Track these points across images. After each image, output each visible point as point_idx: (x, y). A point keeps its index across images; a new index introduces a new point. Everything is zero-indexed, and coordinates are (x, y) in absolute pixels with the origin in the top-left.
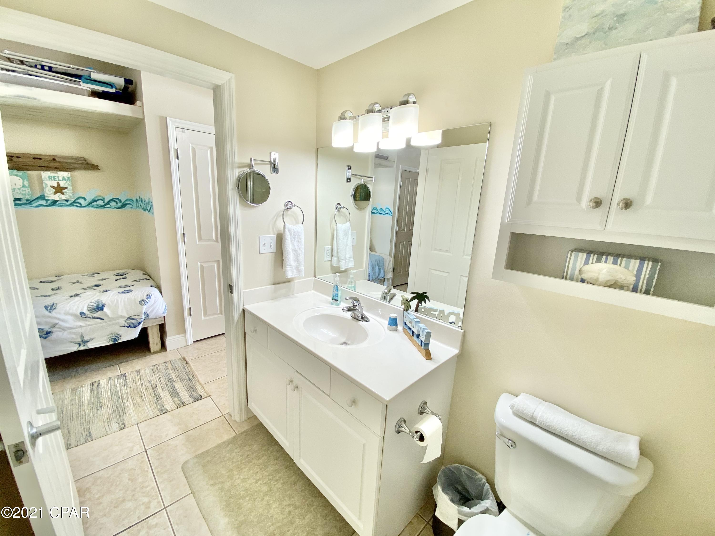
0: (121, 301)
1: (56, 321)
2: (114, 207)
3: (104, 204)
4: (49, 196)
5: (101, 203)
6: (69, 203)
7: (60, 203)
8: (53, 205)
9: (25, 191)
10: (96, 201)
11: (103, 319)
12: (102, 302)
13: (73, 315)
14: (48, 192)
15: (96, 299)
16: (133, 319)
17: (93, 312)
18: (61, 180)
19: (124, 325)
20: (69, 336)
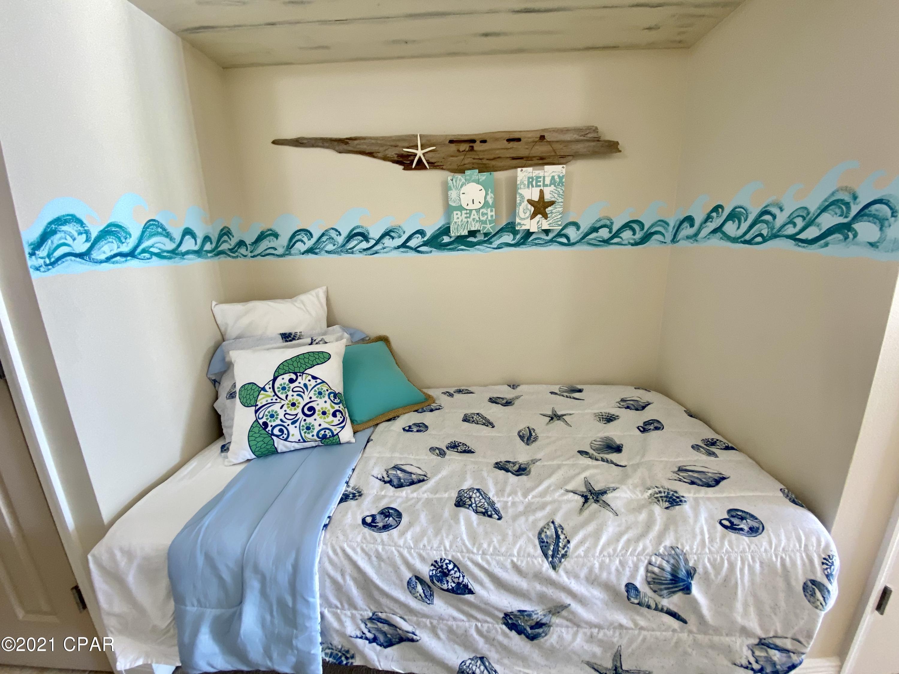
0: (742, 570)
1: (567, 600)
2: (626, 242)
3: (611, 235)
4: (522, 222)
5: (604, 233)
6: (551, 235)
7: (536, 239)
8: (523, 243)
9: (487, 214)
10: (595, 230)
11: (685, 622)
12: (686, 561)
13: (608, 587)
14: (522, 215)
15: (668, 542)
16: (776, 648)
17: (661, 590)
18: (547, 186)
19: (744, 662)
20: (586, 647)
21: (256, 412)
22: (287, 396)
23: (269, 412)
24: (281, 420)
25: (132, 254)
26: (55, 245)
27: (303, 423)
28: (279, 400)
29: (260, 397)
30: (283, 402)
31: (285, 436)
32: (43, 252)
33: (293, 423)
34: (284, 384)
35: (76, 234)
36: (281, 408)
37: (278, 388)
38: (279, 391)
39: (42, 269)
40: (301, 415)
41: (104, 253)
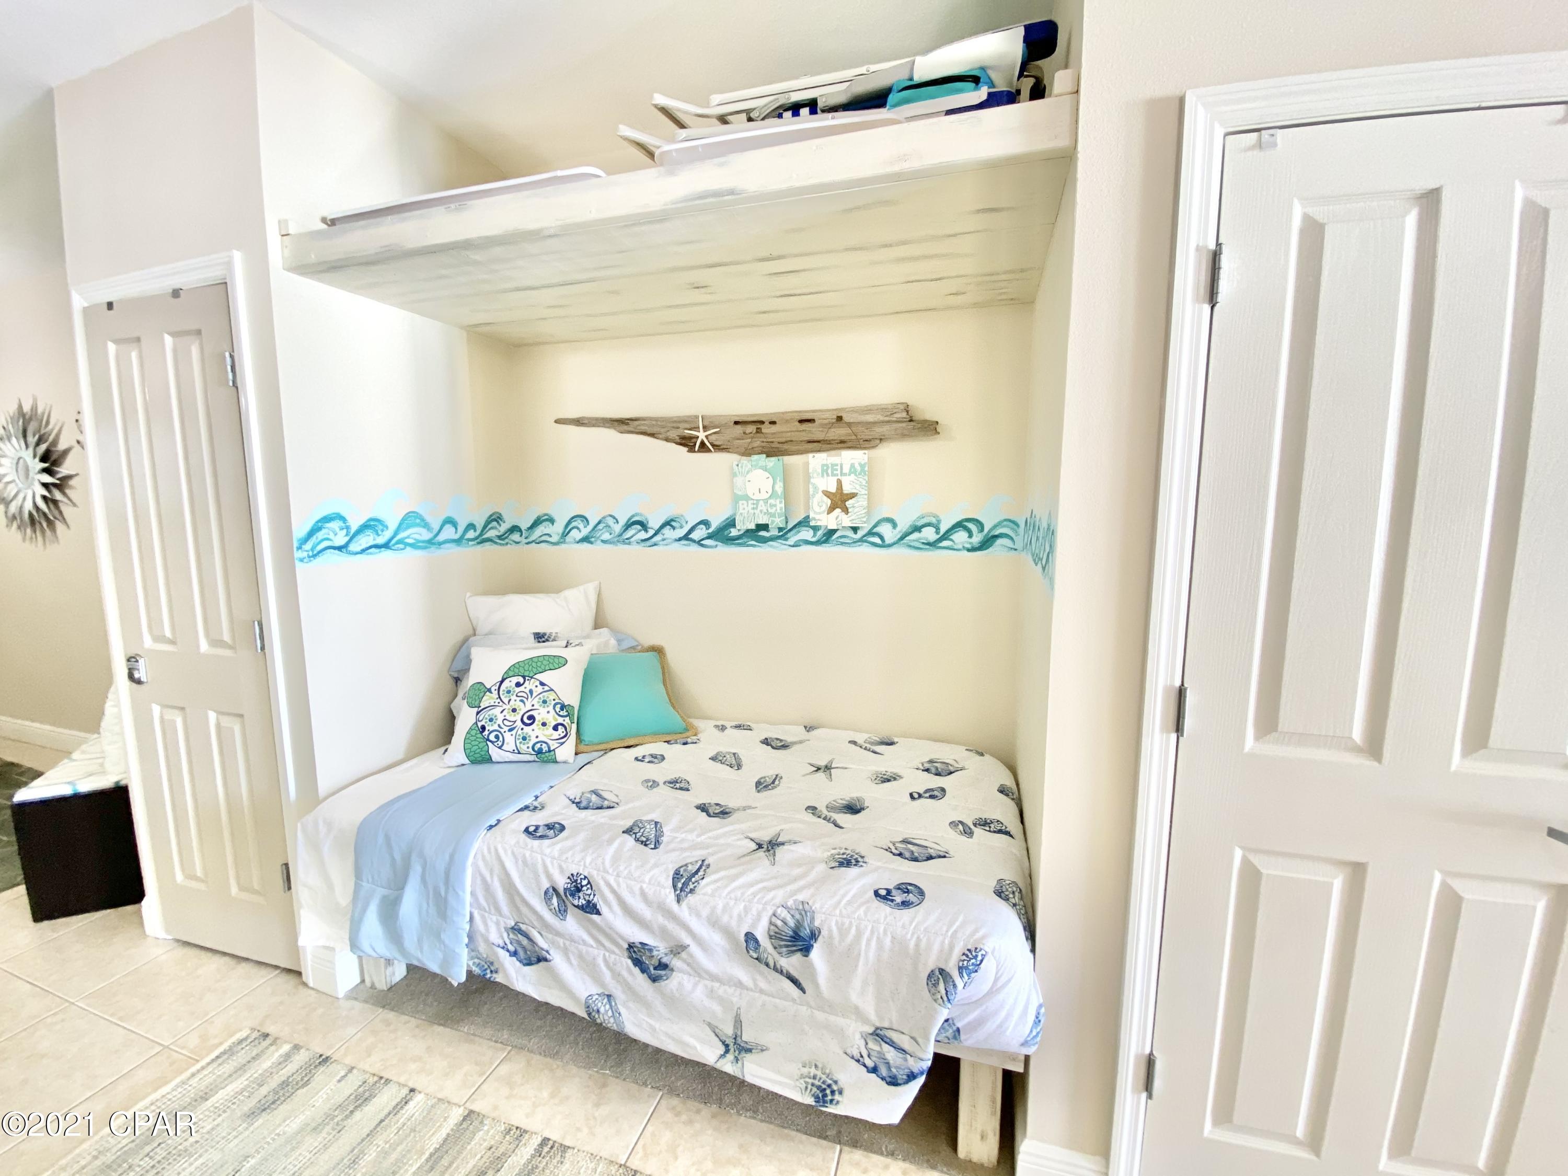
0: (869, 940)
1: (687, 940)
2: (960, 547)
3: (938, 536)
4: (817, 517)
5: (929, 534)
6: (860, 533)
7: (841, 537)
8: (826, 541)
9: (775, 506)
10: (918, 529)
11: (803, 990)
12: (813, 919)
13: (728, 933)
14: (817, 509)
15: (801, 897)
16: (892, 1044)
17: (781, 946)
18: (845, 475)
19: (857, 1056)
20: (707, 1003)
21: (478, 713)
22: (509, 701)
23: (489, 715)
24: (499, 726)
25: (386, 546)
26: (319, 539)
27: (520, 732)
28: (501, 703)
29: (485, 698)
30: (505, 707)
31: (500, 744)
32: (308, 546)
33: (510, 730)
34: (510, 687)
35: (337, 530)
36: (502, 712)
37: (504, 691)
38: (503, 694)
39: (305, 560)
40: (519, 723)
41: (360, 545)
